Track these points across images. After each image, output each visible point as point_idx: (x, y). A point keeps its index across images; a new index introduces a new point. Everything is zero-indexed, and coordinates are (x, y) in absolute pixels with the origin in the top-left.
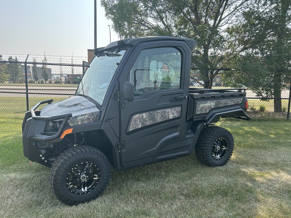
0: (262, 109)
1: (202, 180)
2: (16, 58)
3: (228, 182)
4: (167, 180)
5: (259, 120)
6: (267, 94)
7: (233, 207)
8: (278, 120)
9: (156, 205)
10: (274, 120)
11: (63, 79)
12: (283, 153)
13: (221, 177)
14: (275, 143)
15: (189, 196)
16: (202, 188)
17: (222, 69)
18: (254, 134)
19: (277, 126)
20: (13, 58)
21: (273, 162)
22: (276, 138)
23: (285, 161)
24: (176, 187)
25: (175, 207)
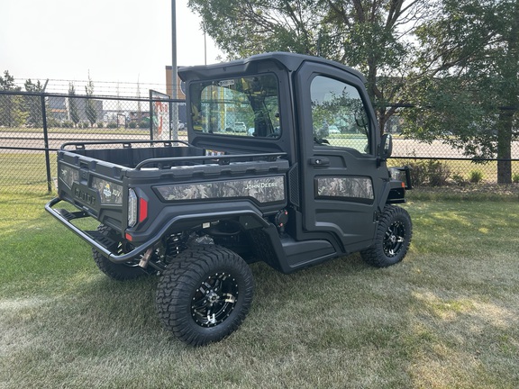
0: (476, 178)
1: (343, 315)
2: (39, 83)
3: (390, 320)
4: (279, 314)
5: (467, 199)
6: (483, 150)
7: (393, 367)
8: (502, 199)
9: (252, 362)
10: (495, 199)
11: (122, 121)
12: (501, 265)
13: (380, 309)
14: (490, 244)
15: (315, 346)
16: (341, 330)
17: (400, 105)
18: (453, 226)
19: (499, 210)
20: (33, 82)
21: (480, 282)
22: (492, 235)
23: (503, 280)
24: (294, 326)
25: (286, 366)
